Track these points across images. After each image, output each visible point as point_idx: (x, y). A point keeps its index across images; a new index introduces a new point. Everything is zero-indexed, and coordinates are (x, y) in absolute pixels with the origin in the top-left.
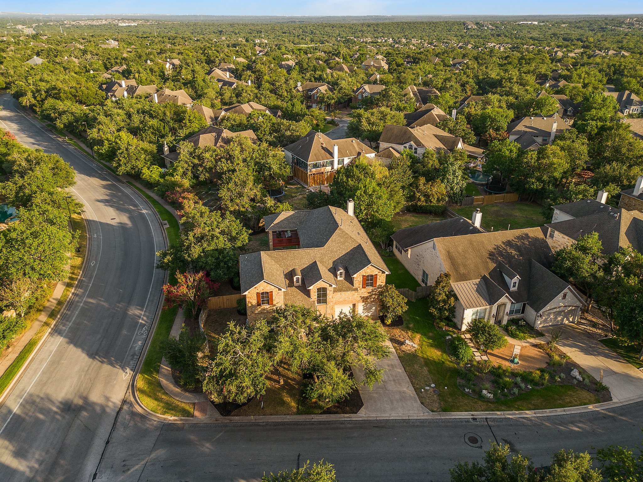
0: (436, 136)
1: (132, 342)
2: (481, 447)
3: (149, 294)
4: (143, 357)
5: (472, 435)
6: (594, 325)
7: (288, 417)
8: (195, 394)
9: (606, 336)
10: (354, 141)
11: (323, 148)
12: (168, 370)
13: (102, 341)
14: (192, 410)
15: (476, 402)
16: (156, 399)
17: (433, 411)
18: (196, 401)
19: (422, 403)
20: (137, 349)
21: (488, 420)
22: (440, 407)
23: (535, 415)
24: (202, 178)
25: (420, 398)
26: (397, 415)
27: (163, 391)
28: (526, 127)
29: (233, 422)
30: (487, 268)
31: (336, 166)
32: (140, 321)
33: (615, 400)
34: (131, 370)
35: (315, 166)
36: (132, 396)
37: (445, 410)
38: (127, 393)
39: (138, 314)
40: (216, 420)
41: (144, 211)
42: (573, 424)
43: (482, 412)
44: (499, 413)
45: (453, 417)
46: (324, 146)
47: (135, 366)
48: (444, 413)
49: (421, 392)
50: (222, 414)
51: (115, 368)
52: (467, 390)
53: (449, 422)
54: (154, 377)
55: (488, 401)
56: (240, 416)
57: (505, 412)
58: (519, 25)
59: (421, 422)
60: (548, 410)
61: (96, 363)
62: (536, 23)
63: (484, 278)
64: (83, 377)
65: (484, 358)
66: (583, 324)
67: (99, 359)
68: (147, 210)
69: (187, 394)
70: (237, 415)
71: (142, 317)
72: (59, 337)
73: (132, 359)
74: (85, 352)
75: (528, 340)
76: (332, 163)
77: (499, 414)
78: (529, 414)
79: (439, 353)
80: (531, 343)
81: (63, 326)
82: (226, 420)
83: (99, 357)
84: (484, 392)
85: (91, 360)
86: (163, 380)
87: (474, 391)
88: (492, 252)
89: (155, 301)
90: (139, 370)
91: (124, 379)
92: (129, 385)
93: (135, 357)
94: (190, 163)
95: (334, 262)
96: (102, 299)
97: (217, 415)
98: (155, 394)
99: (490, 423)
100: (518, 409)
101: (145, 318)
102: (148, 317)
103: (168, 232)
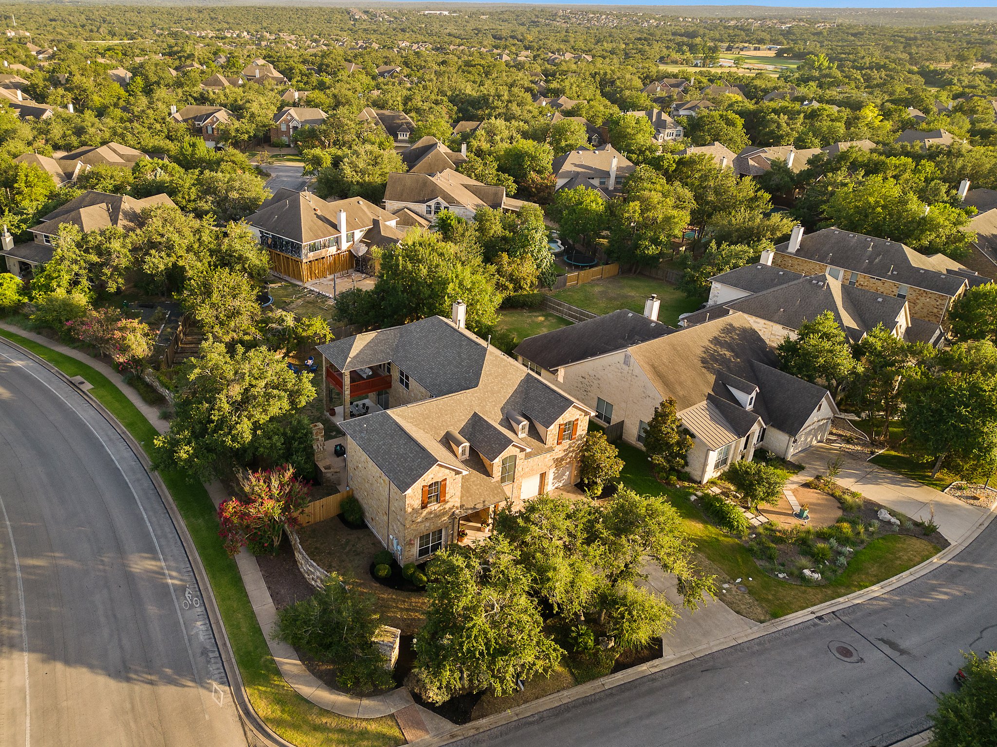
0: (466, 187)
1: (183, 627)
2: (862, 659)
3: (149, 524)
4: (227, 651)
5: (837, 645)
6: (848, 441)
7: (565, 693)
8: (380, 698)
9: (872, 453)
10: (361, 202)
11: (318, 217)
12: (295, 664)
13: (120, 640)
14: (395, 732)
15: (805, 591)
16: (316, 728)
17: (762, 622)
18: (393, 711)
19: (738, 612)
20: (202, 638)
21: (836, 613)
22: (767, 612)
23: (884, 591)
24: (112, 288)
25: (730, 604)
26: (718, 642)
27: (315, 710)
28: (576, 165)
29: (481, 730)
30: (708, 382)
31: (345, 246)
32: (170, 581)
33: (953, 543)
34: (222, 683)
35: (313, 248)
36: (260, 736)
37: (775, 616)
38: (249, 733)
39: (155, 568)
40: (453, 736)
41: (18, 364)
42: (937, 591)
43: (823, 605)
44: (841, 600)
45: (792, 623)
46: (319, 213)
47: (224, 675)
48: (777, 620)
49: (724, 594)
50: (456, 722)
51: (186, 689)
52: (781, 576)
53: (793, 633)
54: (278, 685)
55: (818, 585)
56: (486, 716)
57: (849, 596)
58: (424, 15)
59: (759, 644)
60: (893, 579)
61: (140, 690)
62: (446, 13)
63: (709, 397)
64: (132, 724)
65: (762, 519)
66: (834, 441)
67: (140, 679)
68: (21, 360)
69: (366, 702)
70: (483, 716)
71: (166, 572)
72: (16, 655)
73: (209, 662)
74: (100, 671)
75: (791, 478)
76: (337, 241)
77: (843, 602)
78: (876, 590)
79: (700, 526)
80: (797, 483)
81: (11, 628)
82: (469, 729)
83: (136, 672)
84: (807, 572)
85: (125, 685)
86: (300, 687)
87: (790, 574)
88: (703, 357)
89: (170, 536)
90: (240, 680)
91: (221, 705)
92: (240, 716)
93: (211, 655)
94: (82, 262)
95: (502, 409)
96: (57, 554)
97: (448, 726)
98: (305, 721)
99: (844, 618)
100: (861, 587)
101: (174, 574)
102: (178, 570)
103: (98, 397)
